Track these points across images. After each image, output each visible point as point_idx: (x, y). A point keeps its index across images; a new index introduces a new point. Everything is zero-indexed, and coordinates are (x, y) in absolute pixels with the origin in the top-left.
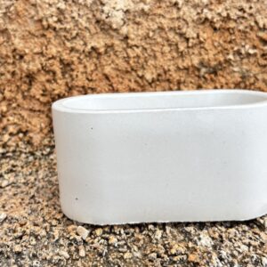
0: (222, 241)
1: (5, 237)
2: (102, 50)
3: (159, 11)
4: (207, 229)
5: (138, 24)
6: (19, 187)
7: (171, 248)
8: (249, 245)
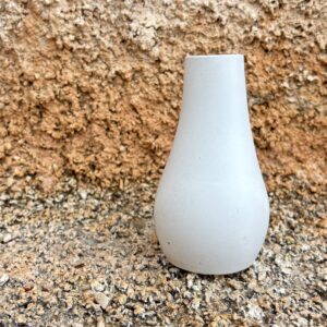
0: (275, 313)
1: (6, 305)
2: (129, 76)
3: (198, 29)
4: (256, 297)
5: (172, 44)
6: (25, 242)
7: (211, 321)
8: (309, 318)
